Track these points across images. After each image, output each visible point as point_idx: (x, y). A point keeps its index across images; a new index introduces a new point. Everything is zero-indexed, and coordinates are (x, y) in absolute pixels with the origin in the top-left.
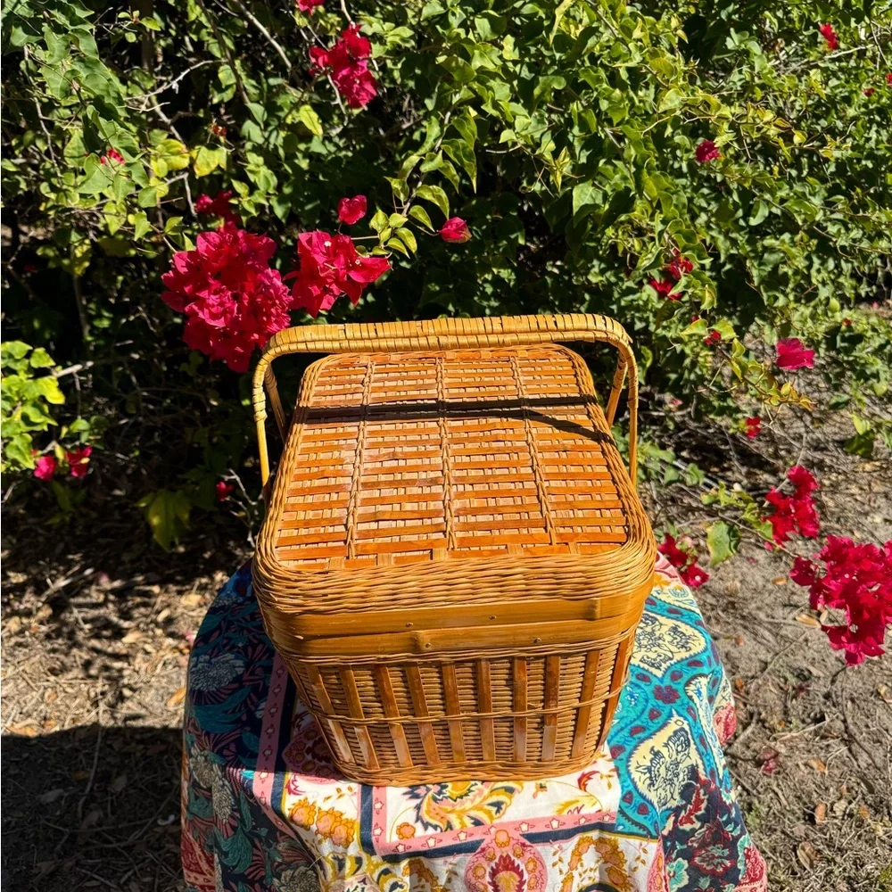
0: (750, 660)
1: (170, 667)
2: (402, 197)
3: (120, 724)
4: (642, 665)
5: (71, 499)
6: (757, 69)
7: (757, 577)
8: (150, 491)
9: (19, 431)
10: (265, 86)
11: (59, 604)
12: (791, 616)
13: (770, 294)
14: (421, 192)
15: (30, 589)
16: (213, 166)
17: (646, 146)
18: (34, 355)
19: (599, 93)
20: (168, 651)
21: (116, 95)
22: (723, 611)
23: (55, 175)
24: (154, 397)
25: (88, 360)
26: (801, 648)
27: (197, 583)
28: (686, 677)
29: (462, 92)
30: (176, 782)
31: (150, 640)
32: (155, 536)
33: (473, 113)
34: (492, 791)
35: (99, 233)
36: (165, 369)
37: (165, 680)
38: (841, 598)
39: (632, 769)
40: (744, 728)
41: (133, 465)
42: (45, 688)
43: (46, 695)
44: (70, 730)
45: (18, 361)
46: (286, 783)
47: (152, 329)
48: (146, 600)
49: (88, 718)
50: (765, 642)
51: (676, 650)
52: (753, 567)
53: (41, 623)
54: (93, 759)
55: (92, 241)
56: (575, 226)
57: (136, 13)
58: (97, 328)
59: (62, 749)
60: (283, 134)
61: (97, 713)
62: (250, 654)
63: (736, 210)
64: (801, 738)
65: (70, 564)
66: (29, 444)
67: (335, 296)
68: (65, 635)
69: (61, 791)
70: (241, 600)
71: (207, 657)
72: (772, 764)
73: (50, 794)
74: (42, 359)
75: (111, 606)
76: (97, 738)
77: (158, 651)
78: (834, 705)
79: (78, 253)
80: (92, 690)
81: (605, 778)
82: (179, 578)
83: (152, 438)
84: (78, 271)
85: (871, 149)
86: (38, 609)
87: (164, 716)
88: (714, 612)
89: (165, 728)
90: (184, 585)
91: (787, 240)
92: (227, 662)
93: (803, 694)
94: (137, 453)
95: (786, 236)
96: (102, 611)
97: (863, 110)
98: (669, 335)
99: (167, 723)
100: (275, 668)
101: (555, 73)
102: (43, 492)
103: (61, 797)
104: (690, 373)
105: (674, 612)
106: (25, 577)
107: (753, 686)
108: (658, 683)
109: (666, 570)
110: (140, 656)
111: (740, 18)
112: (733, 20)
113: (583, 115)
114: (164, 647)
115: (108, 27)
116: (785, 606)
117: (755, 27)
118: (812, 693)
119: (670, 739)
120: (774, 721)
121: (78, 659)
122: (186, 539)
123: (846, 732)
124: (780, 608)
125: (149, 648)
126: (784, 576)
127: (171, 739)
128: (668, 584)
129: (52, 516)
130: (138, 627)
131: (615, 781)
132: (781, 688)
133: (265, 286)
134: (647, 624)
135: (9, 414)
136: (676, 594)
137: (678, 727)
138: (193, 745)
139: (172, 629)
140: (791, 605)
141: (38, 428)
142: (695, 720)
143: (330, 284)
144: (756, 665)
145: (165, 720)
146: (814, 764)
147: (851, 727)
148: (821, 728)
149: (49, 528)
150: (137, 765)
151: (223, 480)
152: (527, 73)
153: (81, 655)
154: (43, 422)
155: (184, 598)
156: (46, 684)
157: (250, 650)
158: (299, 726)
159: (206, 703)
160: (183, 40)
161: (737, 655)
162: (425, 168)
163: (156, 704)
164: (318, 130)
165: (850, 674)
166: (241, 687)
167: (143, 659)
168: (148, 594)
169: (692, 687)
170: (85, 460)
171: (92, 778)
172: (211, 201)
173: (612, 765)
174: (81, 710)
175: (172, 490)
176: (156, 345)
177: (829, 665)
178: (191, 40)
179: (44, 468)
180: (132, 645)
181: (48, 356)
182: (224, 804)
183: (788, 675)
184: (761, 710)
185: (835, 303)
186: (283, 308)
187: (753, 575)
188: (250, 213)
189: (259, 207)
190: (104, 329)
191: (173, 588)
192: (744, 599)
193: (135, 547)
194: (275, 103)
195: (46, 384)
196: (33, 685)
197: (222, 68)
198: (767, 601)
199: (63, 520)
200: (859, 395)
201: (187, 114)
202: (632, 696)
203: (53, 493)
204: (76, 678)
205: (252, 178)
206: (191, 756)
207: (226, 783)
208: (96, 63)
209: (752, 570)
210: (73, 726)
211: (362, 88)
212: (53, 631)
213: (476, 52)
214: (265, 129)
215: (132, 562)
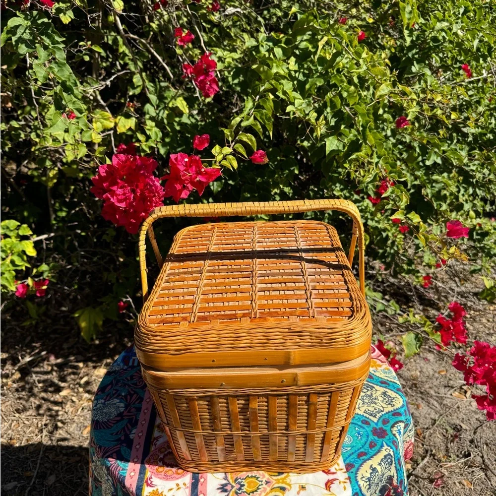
0: (426, 418)
1: (86, 411)
2: (230, 139)
3: (54, 443)
4: (365, 415)
5: (37, 311)
6: (429, 83)
7: (429, 369)
8: (81, 308)
9: (8, 269)
10: (158, 86)
11: (25, 372)
12: (449, 393)
13: (438, 203)
14: (241, 136)
15: (9, 362)
16: (127, 127)
17: (368, 117)
18: (21, 228)
19: (342, 88)
20: (85, 401)
21: (74, 82)
22: (410, 389)
23: (39, 129)
24: (88, 255)
25: (52, 232)
26: (455, 412)
27: (105, 362)
28: (391, 423)
29: (266, 85)
30: (84, 480)
31: (75, 395)
32: (82, 334)
33: (272, 97)
34: (272, 489)
35: (63, 164)
36: (95, 240)
37: (82, 418)
38: (483, 378)
39: (359, 478)
40: (423, 459)
41: (73, 294)
42: (12, 421)
43: (13, 425)
44: (25, 446)
45: (12, 231)
46: (145, 479)
47: (88, 215)
48: (75, 371)
49: (36, 439)
50: (434, 408)
51: (386, 406)
52: (427, 363)
53: (14, 382)
54: (36, 464)
55: (59, 168)
56: (327, 161)
57: (89, 43)
58: (59, 217)
59: (19, 457)
60: (166, 112)
61: (42, 437)
62: (128, 400)
63: (418, 157)
64: (457, 466)
65: (33, 349)
66: (13, 277)
67: (189, 191)
68: (27, 390)
69: (16, 483)
70: (126, 367)
71: (103, 401)
72: (439, 482)
73: (9, 484)
74: (25, 230)
75: (54, 373)
76: (40, 452)
77: (79, 401)
78: (476, 447)
79: (51, 174)
80: (39, 422)
81: (342, 483)
82: (94, 359)
83: (85, 278)
84: (50, 184)
85: (492, 128)
86: (13, 374)
87: (81, 440)
88: (404, 389)
89: (81, 447)
90: (97, 363)
91: (446, 177)
92: (115, 404)
93: (457, 440)
94: (76, 287)
95: (445, 175)
96: (49, 376)
97: (487, 108)
98: (380, 226)
99: (82, 444)
100: (143, 409)
101: (318, 77)
102: (22, 307)
103: (15, 487)
104: (391, 249)
105: (384, 383)
106: (7, 355)
107: (427, 433)
108: (375, 426)
109: (379, 358)
110: (69, 403)
111: (419, 57)
112: (415, 58)
113: (333, 99)
114: (83, 399)
115: (74, 50)
116: (446, 387)
117: (427, 62)
118: (462, 439)
119: (382, 460)
120: (441, 455)
121: (33, 404)
122: (100, 337)
123: (483, 464)
124: (443, 388)
125: (74, 399)
126: (444, 369)
127: (84, 453)
128: (380, 366)
129: (25, 321)
130: (69, 386)
131: (348, 485)
132: (444, 436)
133: (150, 185)
134: (368, 390)
135: (3, 259)
136: (385, 373)
137: (387, 453)
138: (94, 455)
139: (89, 388)
140: (449, 387)
141: (19, 268)
142: (397, 449)
143: (187, 184)
144: (429, 422)
145: (81, 442)
146: (465, 482)
147: (486, 461)
148: (468, 460)
149: (23, 328)
150: (62, 469)
151: (122, 301)
152: (302, 77)
153: (35, 402)
154: (23, 265)
155: (96, 370)
156: (13, 418)
157: (129, 397)
158: (155, 445)
159: (100, 428)
160: (116, 63)
161: (418, 415)
162: (244, 124)
163: (76, 432)
164: (186, 110)
165: (485, 428)
166: (122, 419)
167: (71, 405)
168: (77, 368)
169: (395, 429)
170: (45, 287)
171: (35, 476)
172: (125, 147)
173: (346, 475)
174: (32, 435)
175: (94, 308)
176: (91, 226)
177: (472, 423)
178: (120, 63)
179: (21, 290)
180: (64, 397)
181: (29, 229)
182: (108, 492)
183: (448, 428)
184: (432, 448)
185: (472, 214)
186: (160, 198)
187: (427, 368)
188: (146, 151)
189: (151, 148)
190: (63, 217)
191: (91, 364)
192: (422, 382)
193: (71, 340)
194: (163, 95)
195: (26, 244)
196: (5, 418)
197: (135, 76)
198: (435, 384)
199: (31, 324)
200: (487, 265)
201: (114, 100)
202: (359, 434)
203: (27, 307)
204: (31, 415)
205: (148, 132)
206: (93, 461)
207: (110, 478)
208: (64, 64)
209: (426, 365)
210: (27, 444)
211: (211, 86)
212: (20, 387)
213: (274, 64)
214: (157, 109)
215: (69, 349)
